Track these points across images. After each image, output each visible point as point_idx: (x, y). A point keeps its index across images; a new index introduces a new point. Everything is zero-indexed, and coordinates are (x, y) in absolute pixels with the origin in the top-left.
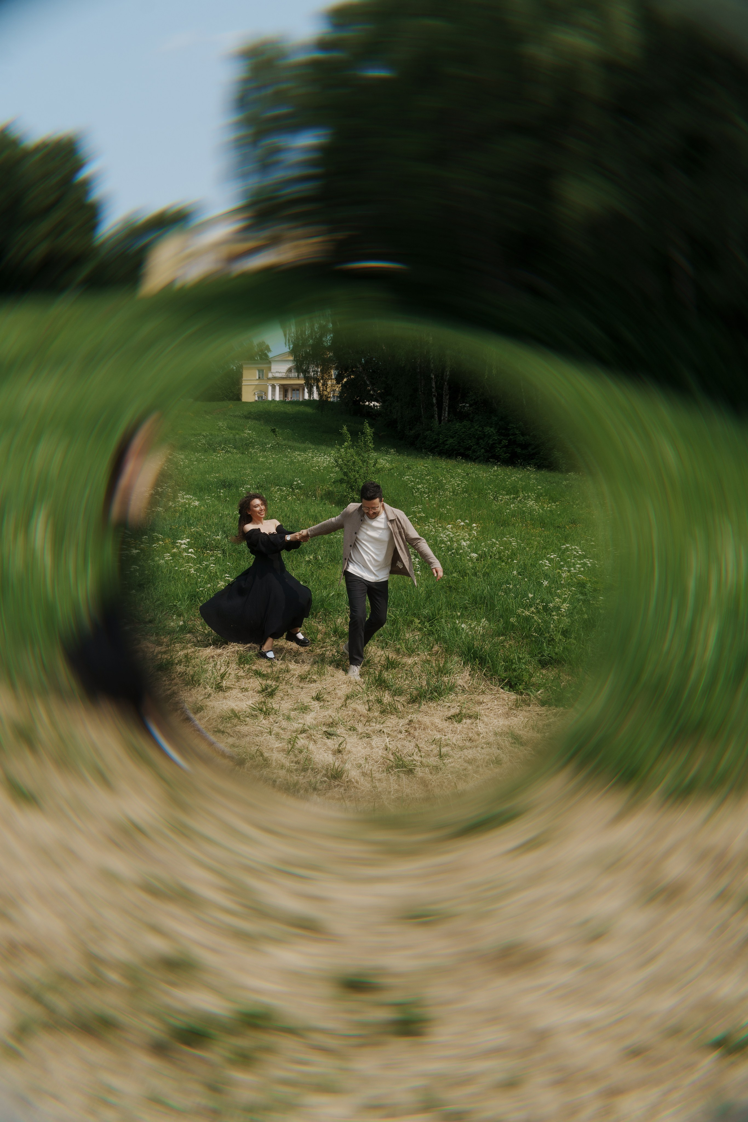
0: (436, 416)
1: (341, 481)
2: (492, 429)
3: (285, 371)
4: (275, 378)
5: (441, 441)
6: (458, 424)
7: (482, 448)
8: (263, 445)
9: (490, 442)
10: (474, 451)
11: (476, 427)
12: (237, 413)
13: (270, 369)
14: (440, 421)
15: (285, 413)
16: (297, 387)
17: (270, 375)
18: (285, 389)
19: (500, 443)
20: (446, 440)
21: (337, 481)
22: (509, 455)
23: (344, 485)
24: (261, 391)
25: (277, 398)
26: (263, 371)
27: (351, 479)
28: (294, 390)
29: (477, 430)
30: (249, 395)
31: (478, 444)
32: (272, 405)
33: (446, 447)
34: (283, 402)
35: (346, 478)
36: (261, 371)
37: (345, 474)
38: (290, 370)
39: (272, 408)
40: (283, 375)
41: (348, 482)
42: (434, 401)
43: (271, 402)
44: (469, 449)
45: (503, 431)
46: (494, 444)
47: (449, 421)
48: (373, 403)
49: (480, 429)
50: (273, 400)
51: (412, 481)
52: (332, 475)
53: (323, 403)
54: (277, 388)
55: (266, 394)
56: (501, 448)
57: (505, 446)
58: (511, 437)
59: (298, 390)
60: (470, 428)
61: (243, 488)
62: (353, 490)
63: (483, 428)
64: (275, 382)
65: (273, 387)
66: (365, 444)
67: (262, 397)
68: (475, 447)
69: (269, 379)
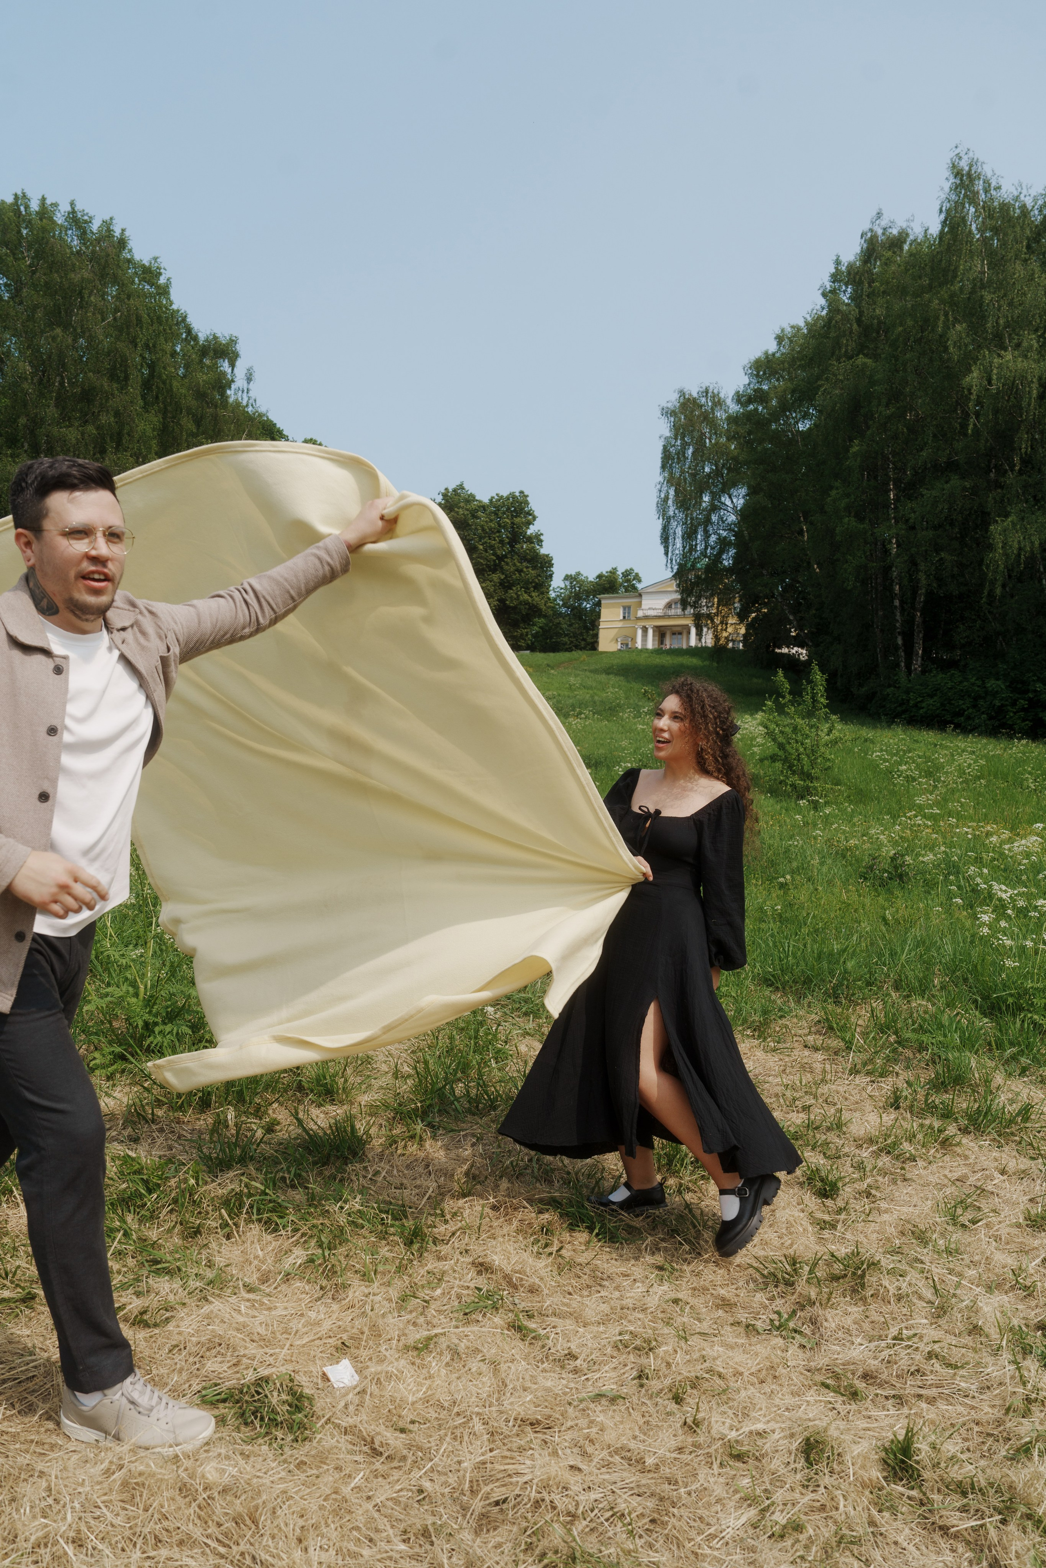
0: (903, 664)
1: (773, 758)
2: (999, 682)
3: (662, 607)
4: (646, 618)
5: (912, 703)
6: (940, 676)
7: (983, 713)
8: (637, 708)
9: (997, 703)
10: (969, 718)
11: (973, 680)
12: (593, 667)
13: (640, 604)
14: (909, 671)
15: (663, 666)
16: (679, 629)
17: (640, 614)
18: (661, 633)
19: (1014, 704)
20: (922, 701)
21: (766, 759)
22: (1030, 724)
23: (779, 765)
24: (626, 637)
25: (650, 645)
26: (629, 607)
27: (790, 754)
28: (674, 634)
29: (973, 684)
30: (607, 642)
31: (974, 706)
32: (644, 655)
33: (921, 711)
34: (658, 652)
35: (781, 753)
36: (627, 608)
37: (781, 746)
38: (669, 606)
39: (642, 660)
40: (660, 613)
41: (785, 760)
42: (900, 641)
43: (641, 650)
44: (960, 714)
45: (1019, 686)
46: (1002, 705)
47: (923, 672)
48: (796, 649)
49: (979, 683)
50: (644, 650)
51: (885, 760)
52: (755, 749)
53: (718, 652)
54: (650, 632)
55: (634, 639)
56: (1015, 713)
57: (1023, 709)
58: (1031, 695)
59: (680, 633)
60: (961, 682)
61: (620, 766)
62: (794, 773)
63: (983, 682)
64: (647, 624)
65: (645, 630)
66: (813, 698)
67: (627, 645)
68: (970, 710)
69: (638, 619)
